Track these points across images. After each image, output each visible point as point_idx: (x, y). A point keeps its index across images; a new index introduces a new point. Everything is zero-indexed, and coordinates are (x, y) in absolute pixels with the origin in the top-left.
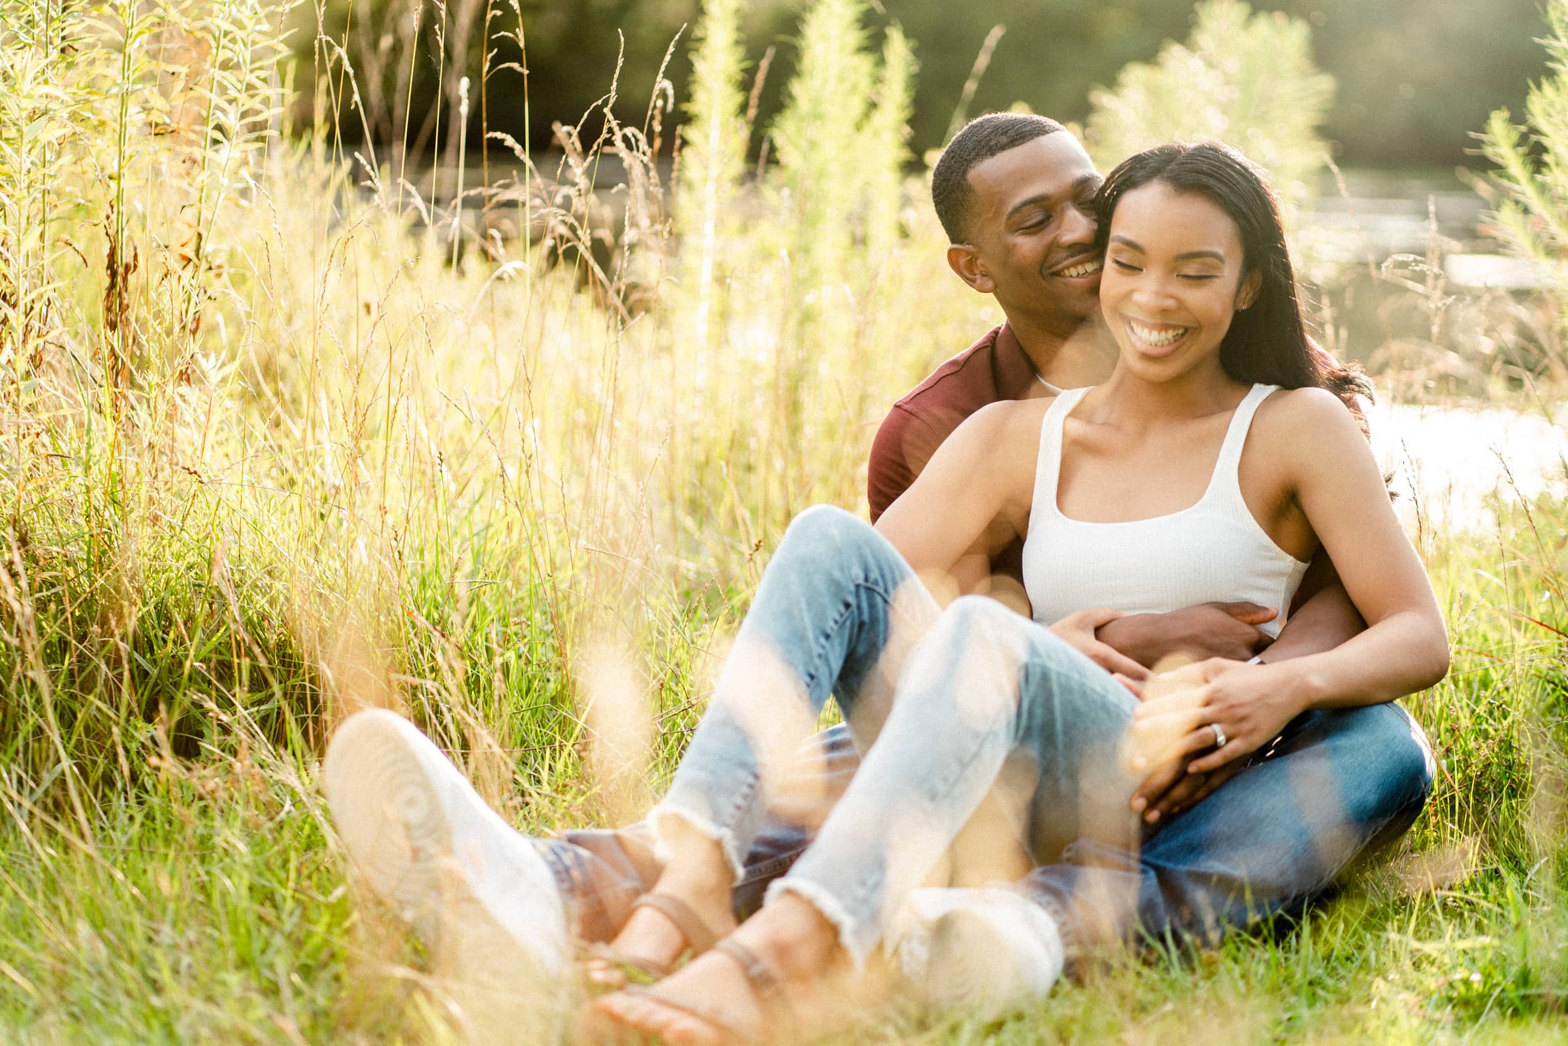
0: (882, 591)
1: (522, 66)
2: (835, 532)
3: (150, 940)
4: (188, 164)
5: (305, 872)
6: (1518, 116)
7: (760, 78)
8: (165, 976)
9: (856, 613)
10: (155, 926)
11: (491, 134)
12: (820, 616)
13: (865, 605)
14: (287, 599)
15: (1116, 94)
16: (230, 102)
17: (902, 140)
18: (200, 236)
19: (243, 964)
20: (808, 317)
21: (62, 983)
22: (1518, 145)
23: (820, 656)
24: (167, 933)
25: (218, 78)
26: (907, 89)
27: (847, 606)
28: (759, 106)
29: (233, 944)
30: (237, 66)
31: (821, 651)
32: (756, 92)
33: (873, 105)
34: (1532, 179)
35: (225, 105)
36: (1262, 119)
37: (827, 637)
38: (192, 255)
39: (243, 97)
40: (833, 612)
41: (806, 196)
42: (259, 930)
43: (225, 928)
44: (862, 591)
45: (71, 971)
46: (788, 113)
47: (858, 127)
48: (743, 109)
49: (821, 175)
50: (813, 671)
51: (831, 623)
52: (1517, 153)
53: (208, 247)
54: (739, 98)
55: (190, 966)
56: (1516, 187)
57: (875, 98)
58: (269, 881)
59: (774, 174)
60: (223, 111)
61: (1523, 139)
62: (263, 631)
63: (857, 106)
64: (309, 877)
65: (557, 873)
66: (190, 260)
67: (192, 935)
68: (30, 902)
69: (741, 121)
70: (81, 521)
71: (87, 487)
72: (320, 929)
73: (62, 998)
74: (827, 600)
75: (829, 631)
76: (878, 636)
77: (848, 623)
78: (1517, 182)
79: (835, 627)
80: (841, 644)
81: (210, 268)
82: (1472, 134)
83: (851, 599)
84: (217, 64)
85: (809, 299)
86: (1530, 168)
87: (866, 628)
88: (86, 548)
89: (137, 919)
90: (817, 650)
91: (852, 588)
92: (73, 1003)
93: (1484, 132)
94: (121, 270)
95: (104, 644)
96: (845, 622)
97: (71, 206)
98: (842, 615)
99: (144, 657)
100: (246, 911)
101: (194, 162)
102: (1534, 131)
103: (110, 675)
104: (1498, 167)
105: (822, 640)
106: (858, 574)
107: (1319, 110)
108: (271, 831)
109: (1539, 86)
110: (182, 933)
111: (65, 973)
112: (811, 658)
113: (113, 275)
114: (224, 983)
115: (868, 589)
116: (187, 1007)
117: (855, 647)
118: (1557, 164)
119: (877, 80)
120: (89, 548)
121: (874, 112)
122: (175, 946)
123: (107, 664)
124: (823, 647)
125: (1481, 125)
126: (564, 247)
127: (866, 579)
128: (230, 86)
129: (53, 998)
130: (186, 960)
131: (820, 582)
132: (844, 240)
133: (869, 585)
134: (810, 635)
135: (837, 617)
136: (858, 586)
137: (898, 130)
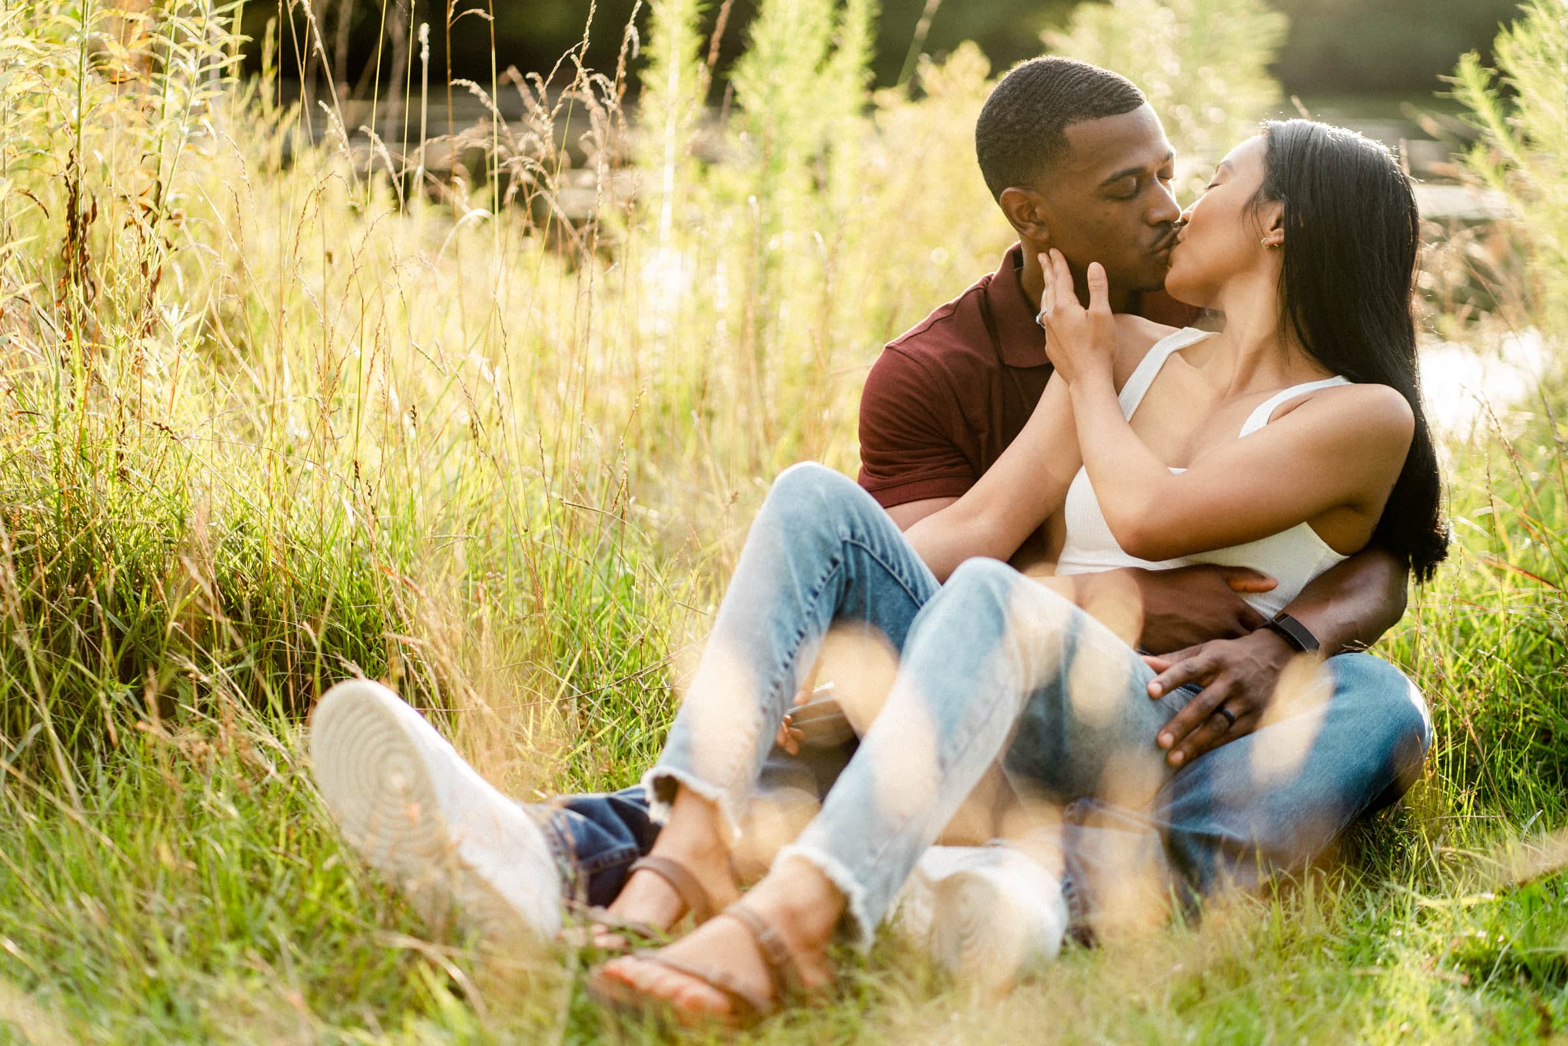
0: (868, 548)
1: (487, 12)
2: (821, 489)
3: (139, 908)
4: (147, 112)
5: (294, 837)
6: (1487, 60)
7: (722, 21)
8: (160, 946)
9: (843, 571)
10: (143, 893)
11: (456, 82)
12: (807, 572)
13: (852, 562)
14: (258, 555)
15: (1068, 34)
16: (188, 49)
17: (864, 83)
18: (159, 185)
19: (236, 933)
20: (770, 263)
21: (52, 954)
22: (1489, 87)
23: (809, 613)
24: (157, 901)
25: (176, 24)
26: (869, 31)
27: (835, 562)
28: (721, 50)
29: (225, 913)
30: (197, 13)
31: (810, 609)
32: (717, 35)
33: (832, 49)
34: (1503, 122)
35: (184, 52)
36: (1213, 57)
37: (815, 594)
38: (152, 205)
39: (202, 45)
40: (820, 570)
41: (769, 141)
42: (252, 897)
43: (218, 896)
44: (849, 548)
45: (63, 942)
46: (748, 56)
47: (818, 69)
48: (703, 52)
49: (782, 118)
50: (802, 629)
51: (819, 581)
52: (1487, 96)
53: (168, 197)
54: (697, 41)
55: (183, 935)
56: (1487, 129)
57: (836, 41)
58: (256, 845)
59: (736, 120)
60: (183, 58)
61: (1493, 82)
62: (235, 587)
63: (817, 49)
64: (298, 842)
65: (550, 836)
66: (149, 210)
67: (181, 902)
68: (17, 870)
69: (701, 65)
70: (51, 479)
71: (56, 443)
72: (314, 895)
73: (54, 969)
74: (814, 558)
75: (817, 588)
76: (865, 593)
77: (836, 580)
78: (1488, 126)
79: (823, 585)
80: (829, 603)
81: (170, 218)
82: (1443, 78)
83: (838, 556)
84: (176, 11)
85: (773, 244)
86: (1500, 111)
87: (854, 584)
88: (55, 506)
89: (128, 888)
90: (806, 608)
91: (840, 545)
92: (66, 974)
93: (1454, 75)
94: (81, 221)
95: (76, 603)
96: (832, 579)
97: (29, 155)
98: (829, 573)
99: (116, 615)
100: (237, 878)
101: (153, 109)
102: (1504, 73)
103: (83, 634)
104: (1467, 110)
105: (811, 598)
106: (844, 530)
107: (1270, 49)
108: (256, 794)
109: (1510, 29)
110: (173, 900)
111: (55, 943)
112: (800, 616)
113: (74, 225)
114: (221, 954)
115: (854, 545)
116: (182, 979)
117: (843, 604)
118: (1528, 107)
119: (837, 22)
120: (58, 505)
121: (834, 54)
122: (166, 914)
123: (80, 623)
124: (812, 605)
125: (1451, 67)
126: (533, 196)
127: (853, 536)
128: (189, 33)
129: (43, 970)
130: (179, 929)
131: (807, 541)
132: (805, 184)
133: (855, 542)
134: (799, 592)
135: (825, 574)
136: (844, 543)
137: (860, 75)
